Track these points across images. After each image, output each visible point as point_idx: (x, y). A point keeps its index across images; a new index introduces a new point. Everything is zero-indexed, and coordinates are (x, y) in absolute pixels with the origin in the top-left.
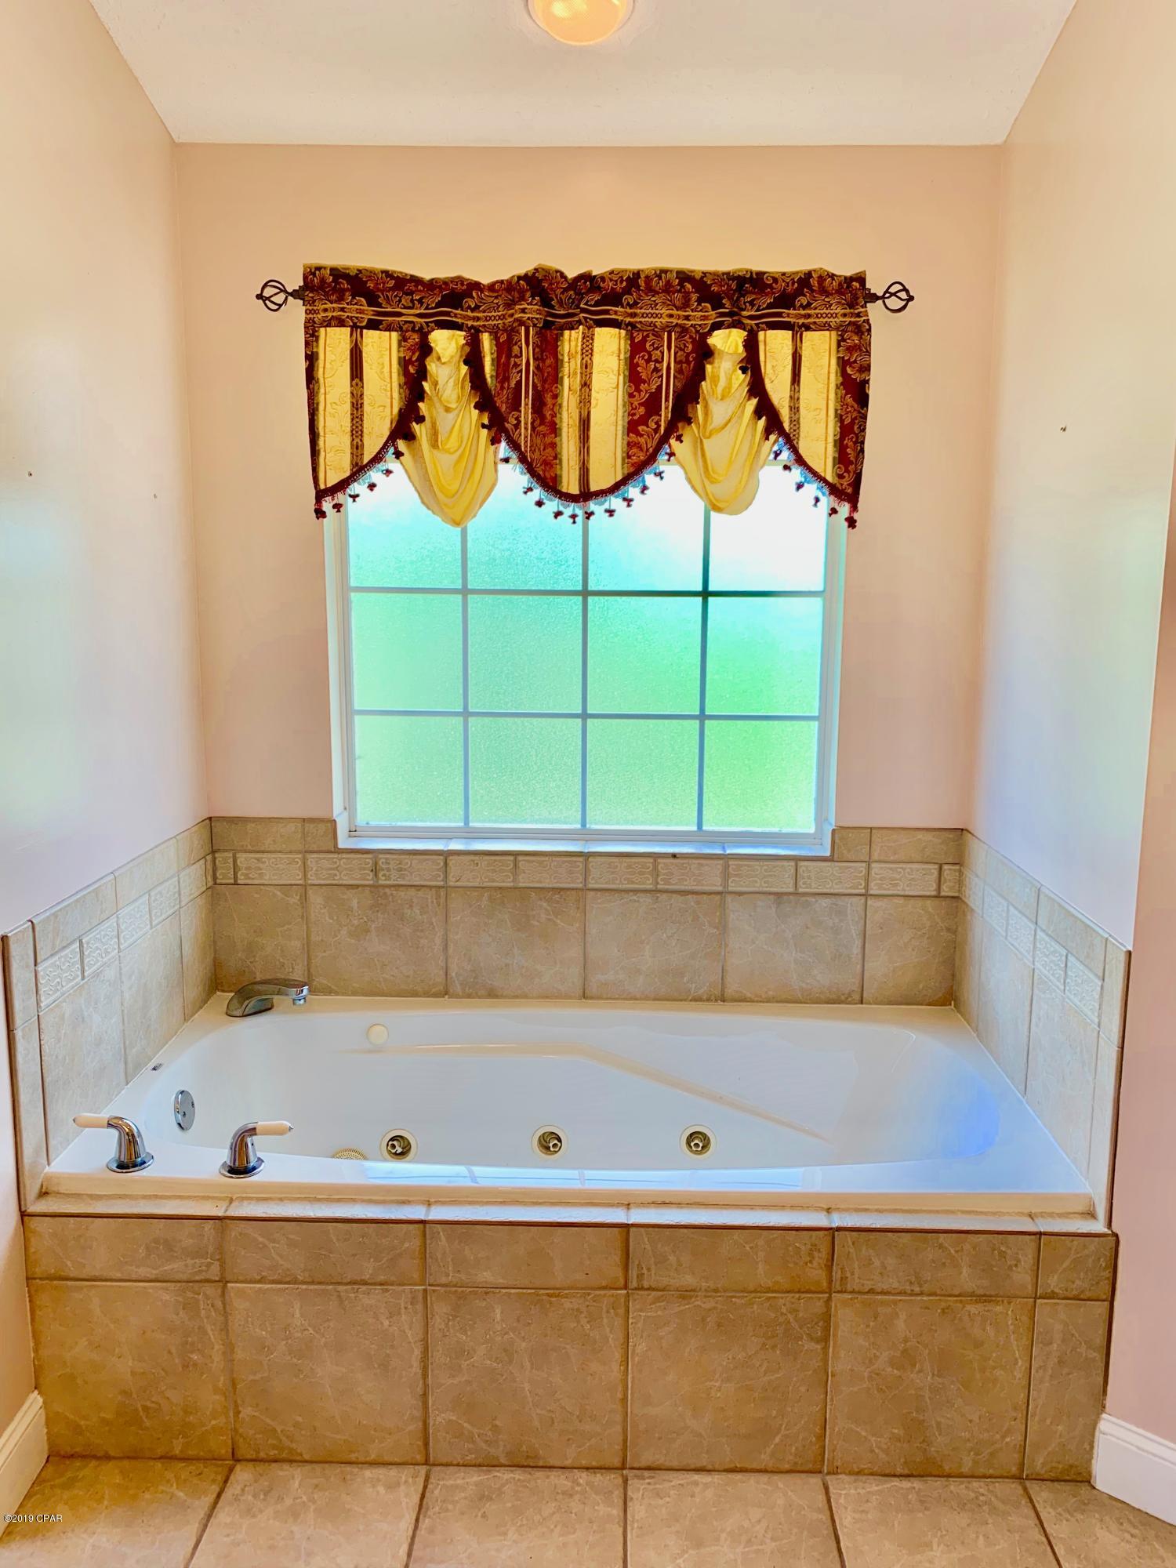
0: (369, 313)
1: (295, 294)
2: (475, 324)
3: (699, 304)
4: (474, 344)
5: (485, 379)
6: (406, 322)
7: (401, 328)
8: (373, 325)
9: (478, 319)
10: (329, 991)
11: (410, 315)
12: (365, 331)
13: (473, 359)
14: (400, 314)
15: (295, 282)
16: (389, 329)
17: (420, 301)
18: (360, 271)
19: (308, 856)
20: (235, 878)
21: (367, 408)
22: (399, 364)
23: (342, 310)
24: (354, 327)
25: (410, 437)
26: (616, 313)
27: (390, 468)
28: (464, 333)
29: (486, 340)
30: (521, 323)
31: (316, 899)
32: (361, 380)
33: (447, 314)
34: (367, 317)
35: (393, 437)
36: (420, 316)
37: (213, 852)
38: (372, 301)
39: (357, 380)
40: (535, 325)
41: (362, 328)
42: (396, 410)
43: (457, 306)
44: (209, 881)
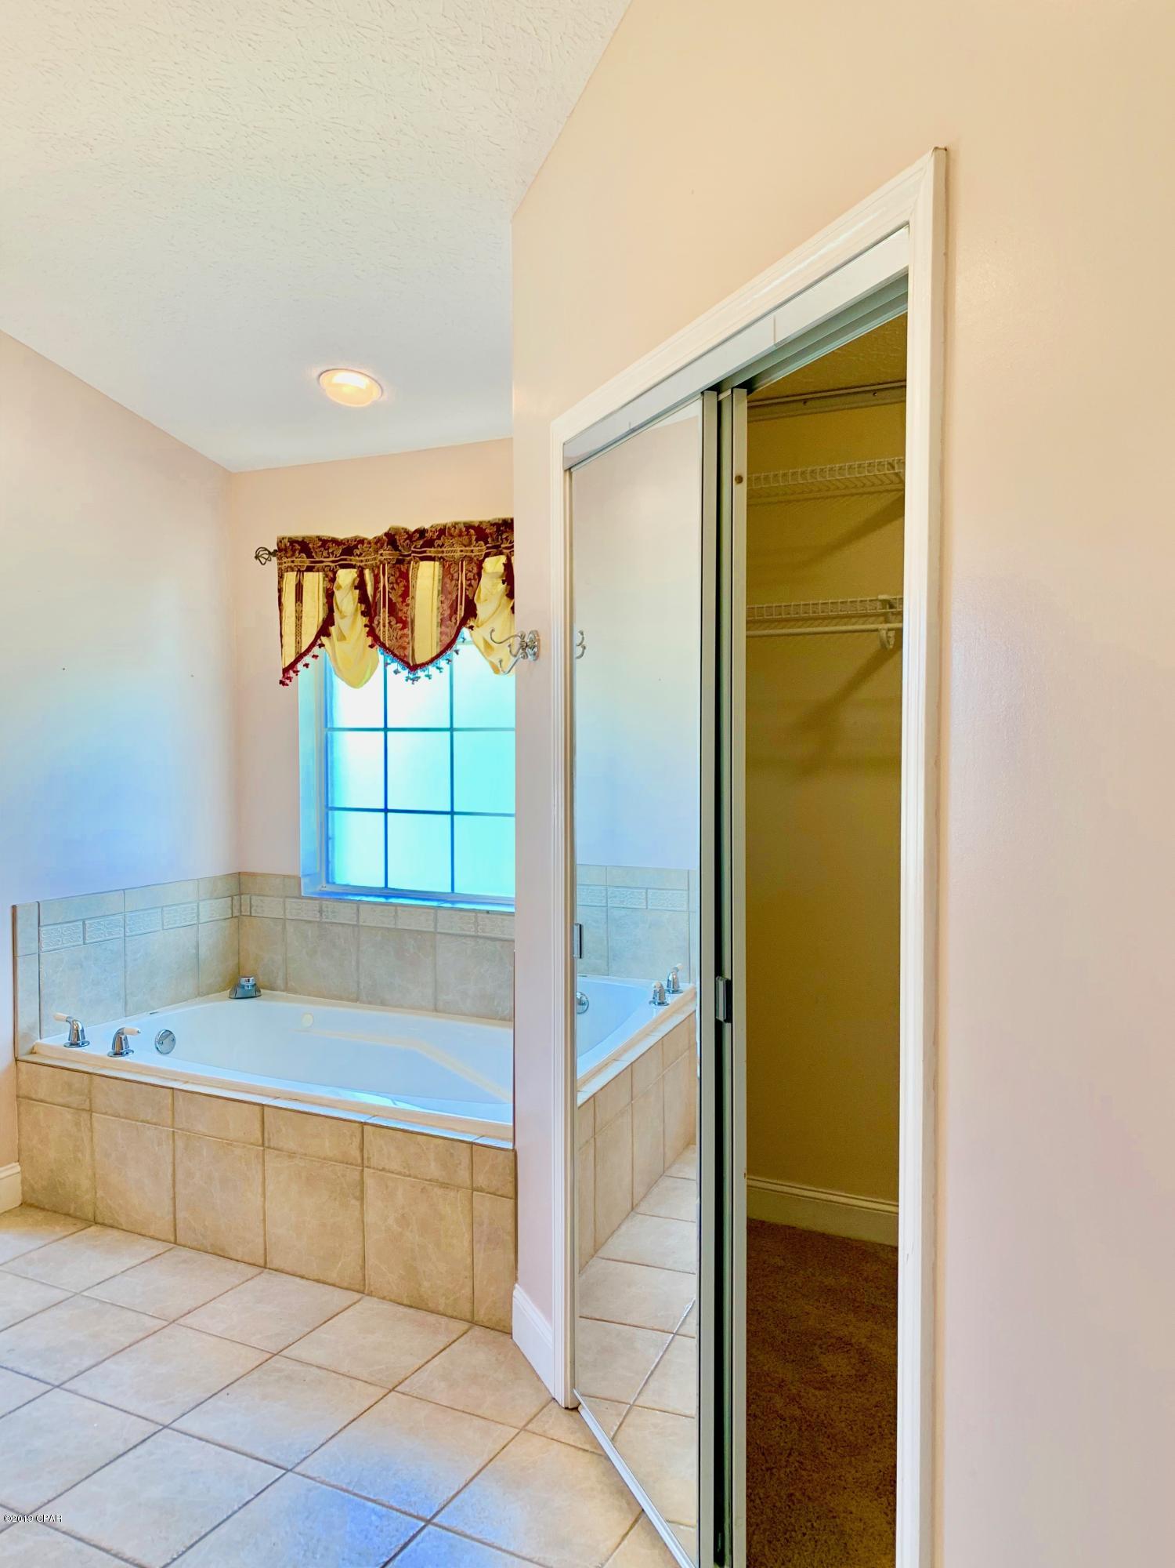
0: (307, 562)
1: (274, 554)
2: (361, 564)
3: (477, 542)
4: (361, 575)
5: (368, 598)
6: (326, 566)
7: (324, 570)
8: (310, 569)
9: (362, 561)
10: (296, 992)
11: (328, 562)
12: (305, 573)
13: (361, 586)
14: (322, 562)
15: (273, 547)
16: (318, 571)
17: (332, 553)
18: (304, 538)
19: (287, 900)
20: (251, 913)
21: (304, 619)
22: (324, 591)
23: (293, 562)
24: (299, 571)
25: (328, 635)
26: (430, 552)
27: (316, 654)
28: (355, 570)
29: (367, 572)
30: (381, 562)
31: (290, 929)
32: (302, 602)
33: (345, 560)
34: (306, 565)
35: (318, 637)
36: (333, 562)
37: (240, 894)
38: (309, 556)
39: (299, 603)
40: (389, 563)
41: (303, 572)
42: (321, 619)
43: (351, 554)
44: (236, 914)
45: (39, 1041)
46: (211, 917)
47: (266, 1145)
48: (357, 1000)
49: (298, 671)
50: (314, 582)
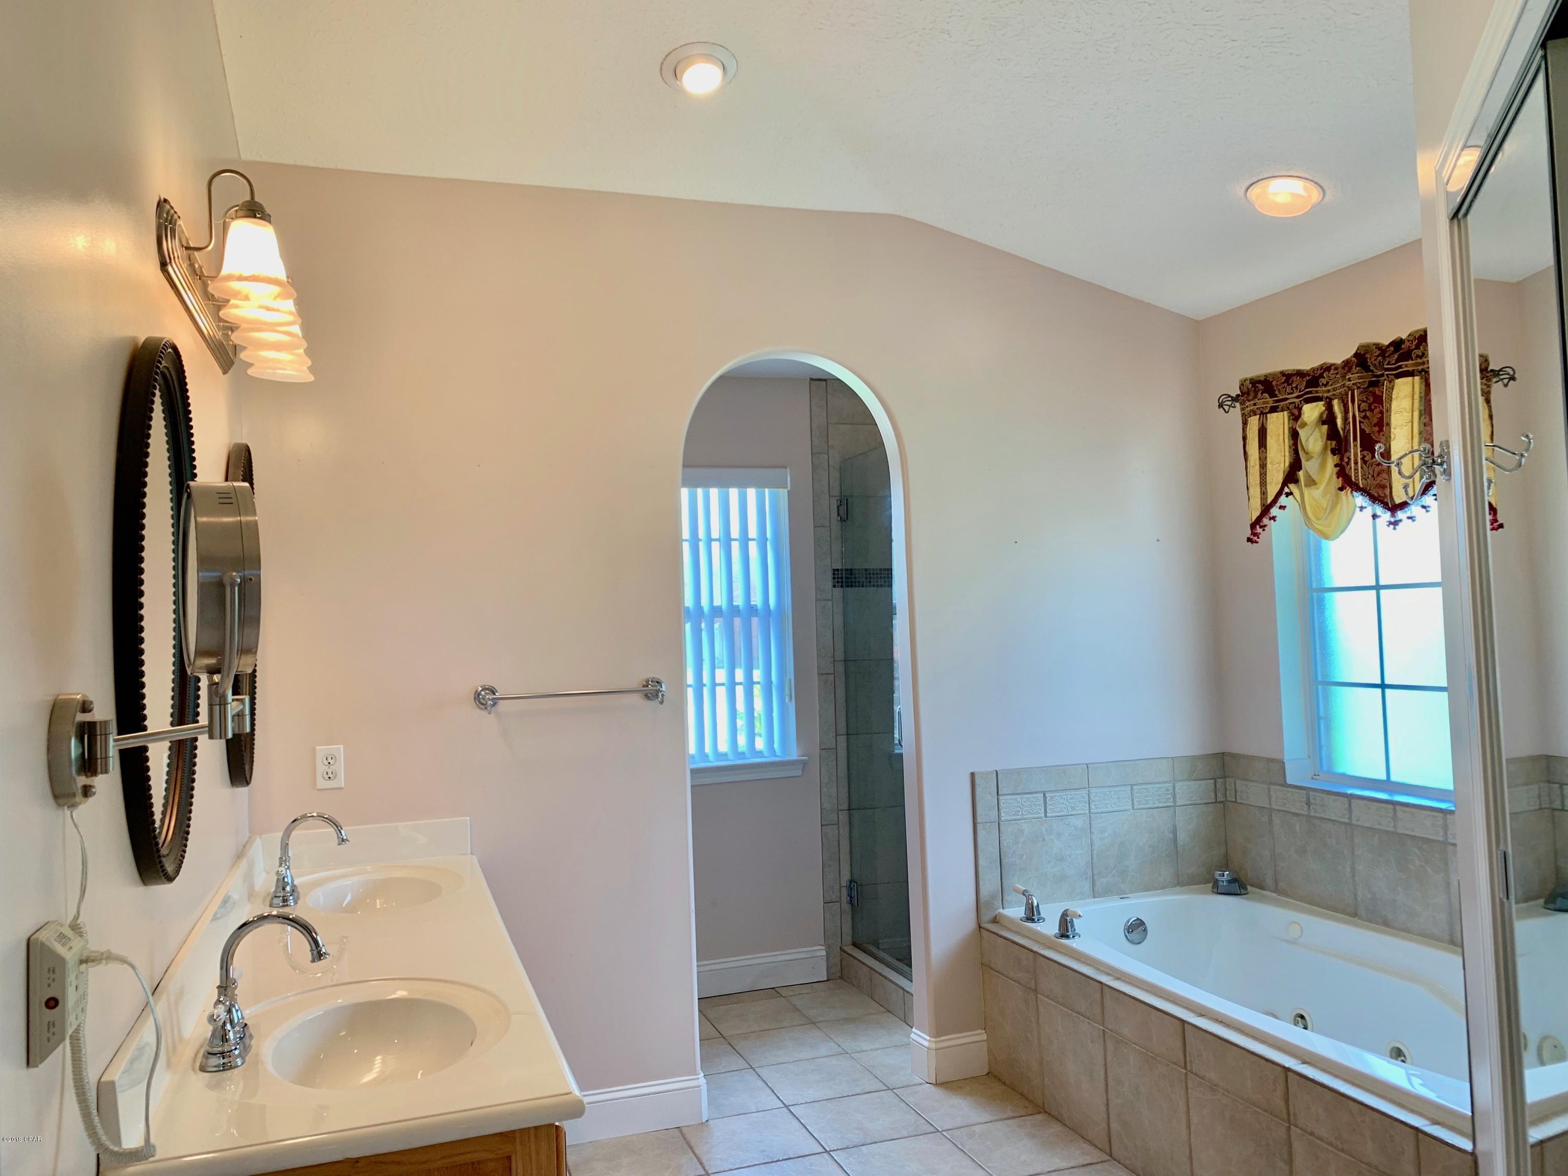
0: (1270, 402)
1: (1235, 399)
2: (1328, 395)
4: (1329, 407)
5: (1339, 432)
6: (1290, 403)
7: (1289, 408)
8: (1274, 410)
9: (1329, 391)
10: (1286, 895)
11: (1293, 398)
12: (1268, 415)
13: (1328, 419)
14: (1286, 399)
15: (1235, 391)
16: (1283, 411)
17: (1296, 387)
18: (1266, 376)
19: (1272, 787)
20: (1236, 798)
21: (1269, 466)
22: (1289, 432)
23: (1255, 404)
24: (1262, 413)
25: (1296, 481)
26: (1406, 366)
27: (1283, 505)
28: (1323, 403)
29: (1335, 403)
30: (1349, 388)
31: (1277, 821)
32: (1266, 448)
33: (1310, 392)
34: (1269, 405)
35: (1285, 483)
36: (1297, 397)
37: (1225, 777)
38: (1272, 395)
39: (1263, 449)
40: (1358, 388)
41: (1266, 413)
42: (1287, 464)
43: (1317, 385)
44: (1220, 798)
45: (1001, 911)
46: (1188, 800)
47: (1189, 1068)
48: (1355, 914)
49: (1265, 526)
50: (1278, 423)
